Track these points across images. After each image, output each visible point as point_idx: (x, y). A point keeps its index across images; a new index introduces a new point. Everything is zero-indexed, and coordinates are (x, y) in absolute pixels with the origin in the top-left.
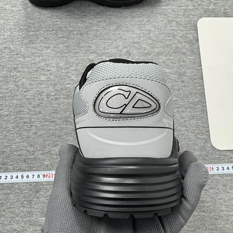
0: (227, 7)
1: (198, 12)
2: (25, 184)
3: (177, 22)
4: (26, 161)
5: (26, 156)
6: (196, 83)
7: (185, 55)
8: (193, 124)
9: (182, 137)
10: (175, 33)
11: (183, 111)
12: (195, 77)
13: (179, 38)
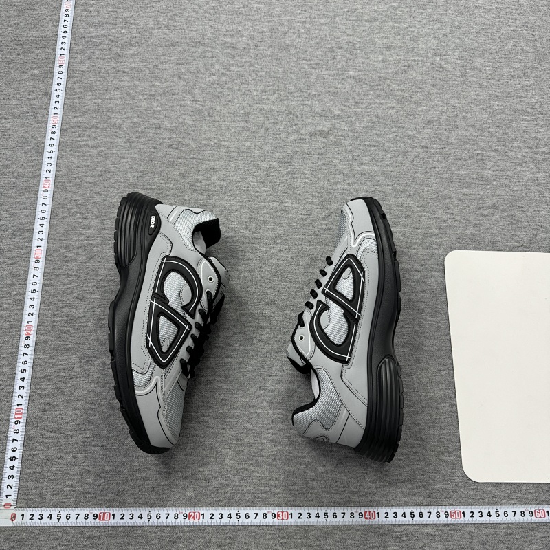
0: (495, 232)
2: (154, 530)
3: (411, 256)
4: (155, 489)
5: (156, 480)
6: (439, 364)
8: (434, 435)
9: (415, 459)
11: (417, 413)
12: (439, 353)
13: (413, 284)
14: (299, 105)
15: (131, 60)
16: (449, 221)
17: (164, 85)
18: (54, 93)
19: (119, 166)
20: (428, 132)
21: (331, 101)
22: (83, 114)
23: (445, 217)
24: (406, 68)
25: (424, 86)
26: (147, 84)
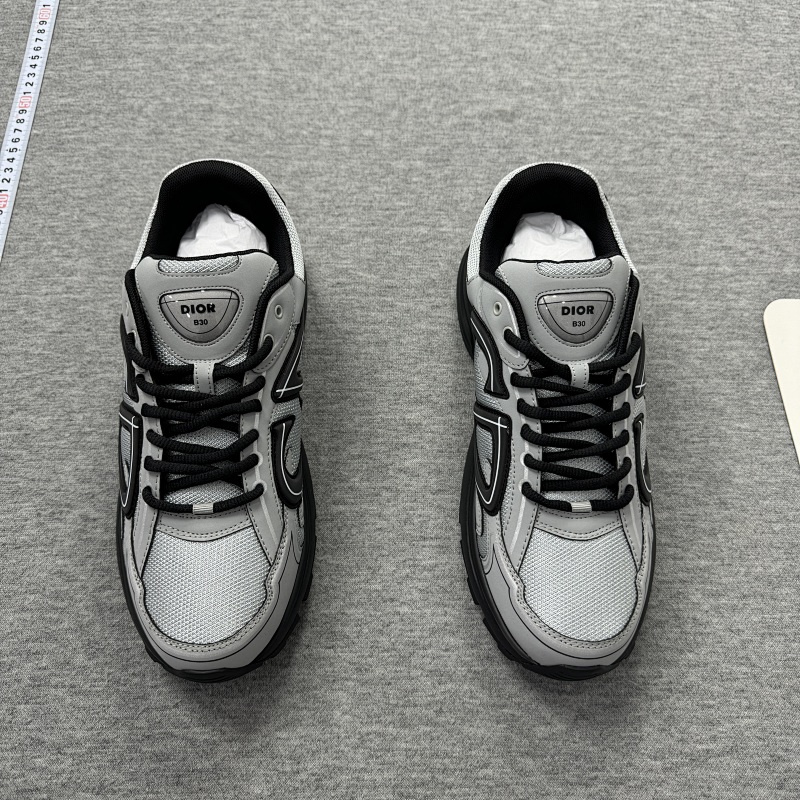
1: (749, 283)
3: (687, 312)
6: (767, 510)
7: (722, 415)
10: (684, 347)
11: (734, 608)
12: (764, 489)
13: (697, 362)
14: (459, 74)
15: (165, 12)
16: (750, 253)
17: (222, 47)
18: (27, 62)
19: (135, 171)
20: (690, 113)
21: (515, 66)
22: (75, 92)
23: (741, 246)
24: (640, 19)
25: (675, 45)
26: (192, 46)
